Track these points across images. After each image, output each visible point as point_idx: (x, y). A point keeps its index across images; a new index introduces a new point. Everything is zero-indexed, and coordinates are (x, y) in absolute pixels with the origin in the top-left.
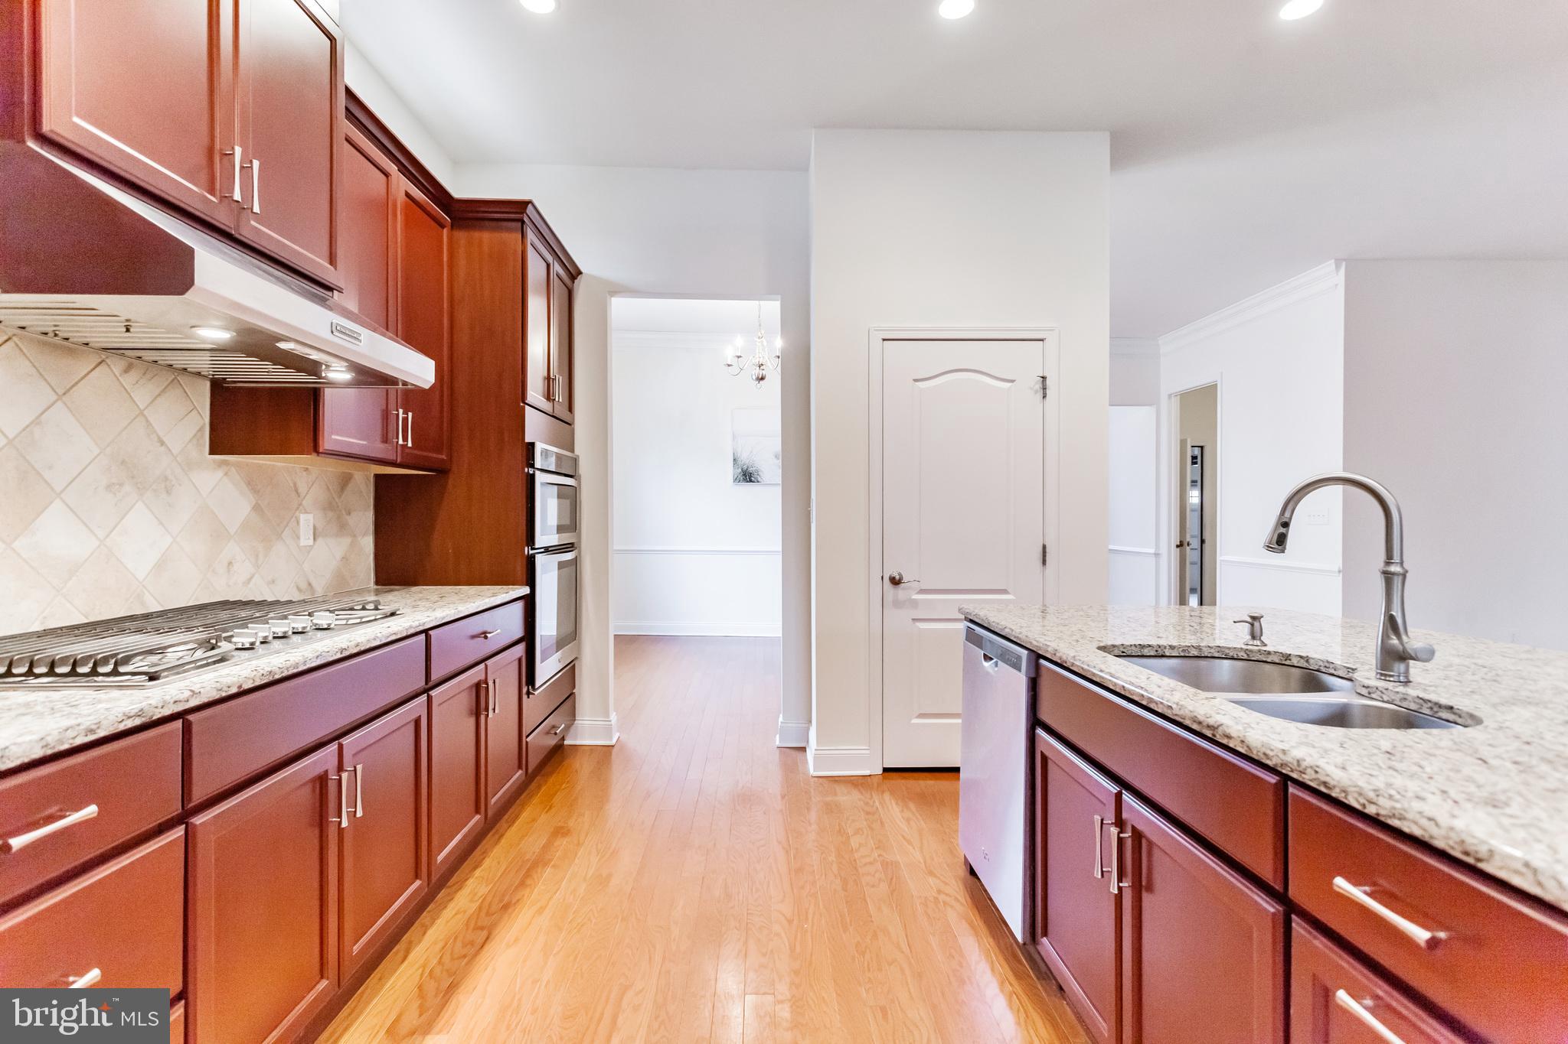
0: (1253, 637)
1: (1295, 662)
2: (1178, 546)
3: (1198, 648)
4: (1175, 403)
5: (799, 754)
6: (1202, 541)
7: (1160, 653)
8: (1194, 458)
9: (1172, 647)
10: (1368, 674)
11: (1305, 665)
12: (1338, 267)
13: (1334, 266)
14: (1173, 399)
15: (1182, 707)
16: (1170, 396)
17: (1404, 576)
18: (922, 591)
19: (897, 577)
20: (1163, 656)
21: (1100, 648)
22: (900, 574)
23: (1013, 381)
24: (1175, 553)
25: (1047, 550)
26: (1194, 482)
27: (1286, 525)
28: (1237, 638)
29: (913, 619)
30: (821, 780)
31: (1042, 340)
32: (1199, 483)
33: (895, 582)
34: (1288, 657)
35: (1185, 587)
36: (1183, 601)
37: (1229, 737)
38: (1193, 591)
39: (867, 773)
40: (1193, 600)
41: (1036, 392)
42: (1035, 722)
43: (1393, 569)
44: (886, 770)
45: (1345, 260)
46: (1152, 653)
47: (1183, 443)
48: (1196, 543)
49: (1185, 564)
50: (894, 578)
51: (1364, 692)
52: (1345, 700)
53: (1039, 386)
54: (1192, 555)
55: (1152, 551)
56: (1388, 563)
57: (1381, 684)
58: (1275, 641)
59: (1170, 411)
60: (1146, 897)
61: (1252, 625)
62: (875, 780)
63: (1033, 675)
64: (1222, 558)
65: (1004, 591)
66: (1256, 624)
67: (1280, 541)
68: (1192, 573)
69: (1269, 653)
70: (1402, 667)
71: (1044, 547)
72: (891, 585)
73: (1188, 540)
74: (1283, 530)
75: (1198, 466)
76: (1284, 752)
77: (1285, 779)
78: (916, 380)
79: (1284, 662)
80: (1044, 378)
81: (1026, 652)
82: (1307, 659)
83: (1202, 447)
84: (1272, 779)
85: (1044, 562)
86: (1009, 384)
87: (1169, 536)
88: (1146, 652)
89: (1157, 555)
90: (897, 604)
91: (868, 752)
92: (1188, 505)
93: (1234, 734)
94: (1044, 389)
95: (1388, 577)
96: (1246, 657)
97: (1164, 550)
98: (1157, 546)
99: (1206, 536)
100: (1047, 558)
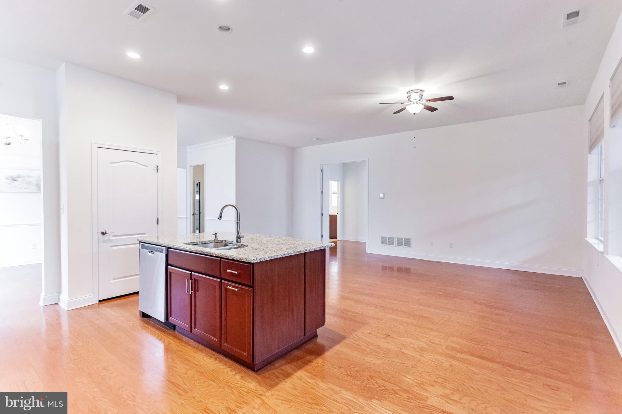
0: (216, 238)
1: (223, 242)
2: (193, 215)
3: (205, 241)
4: (192, 168)
5: (56, 306)
6: (200, 213)
7: (197, 243)
8: (197, 184)
9: (200, 242)
10: (235, 242)
11: (225, 242)
12: (234, 138)
13: (233, 138)
14: (191, 167)
15: (204, 251)
16: (190, 166)
17: (240, 223)
18: (114, 236)
19: (105, 232)
20: (198, 244)
21: (184, 244)
22: (105, 231)
23: (147, 166)
24: (192, 217)
25: (159, 220)
26: (197, 192)
27: (221, 214)
28: (213, 238)
29: (111, 246)
30: (72, 311)
31: (157, 154)
32: (199, 192)
33: (103, 234)
34: (222, 241)
35: (195, 228)
36: (194, 232)
37: (213, 254)
38: (197, 229)
39: (92, 303)
40: (197, 232)
41: (155, 170)
42: (167, 264)
43: (238, 222)
44: (100, 301)
45: (236, 137)
46: (196, 244)
47: (194, 181)
48: (198, 213)
49: (195, 220)
50: (103, 232)
51: (234, 245)
52: (231, 247)
53: (156, 168)
54: (197, 217)
55: (185, 217)
56: (237, 221)
57: (236, 243)
58: (220, 238)
59: (190, 171)
60: (197, 293)
61: (215, 235)
62: (97, 305)
63: (167, 253)
64: (206, 218)
65: (145, 234)
66: (216, 235)
67: (221, 217)
68: (197, 222)
69: (219, 241)
70: (240, 239)
71: (158, 219)
72: (102, 235)
73: (196, 213)
74: (221, 215)
75: (198, 187)
76: (221, 254)
77: (221, 258)
78: (111, 163)
79: (221, 242)
80: (157, 166)
81: (165, 248)
82: (225, 241)
83: (199, 182)
84: (219, 259)
85: (158, 223)
86: (146, 167)
87: (190, 212)
88: (194, 244)
89: (186, 218)
90: (104, 241)
91: (92, 296)
92: (196, 200)
93: (213, 253)
94: (158, 169)
95: (237, 223)
96: (214, 242)
97: (189, 216)
98: (187, 215)
99: (201, 212)
100: (159, 222)
